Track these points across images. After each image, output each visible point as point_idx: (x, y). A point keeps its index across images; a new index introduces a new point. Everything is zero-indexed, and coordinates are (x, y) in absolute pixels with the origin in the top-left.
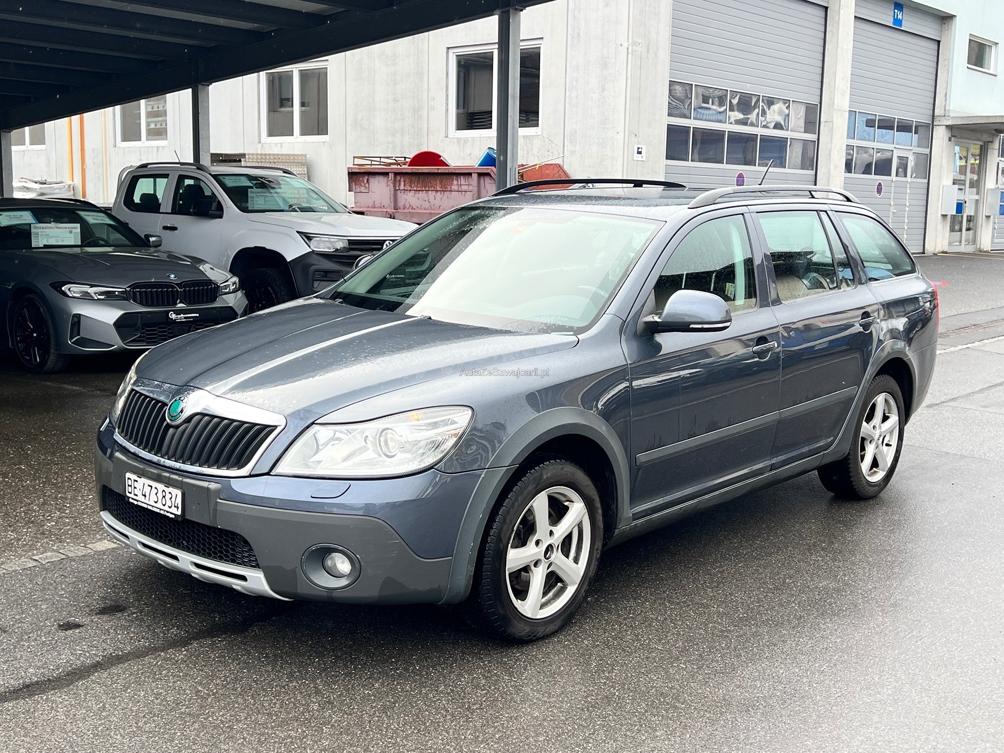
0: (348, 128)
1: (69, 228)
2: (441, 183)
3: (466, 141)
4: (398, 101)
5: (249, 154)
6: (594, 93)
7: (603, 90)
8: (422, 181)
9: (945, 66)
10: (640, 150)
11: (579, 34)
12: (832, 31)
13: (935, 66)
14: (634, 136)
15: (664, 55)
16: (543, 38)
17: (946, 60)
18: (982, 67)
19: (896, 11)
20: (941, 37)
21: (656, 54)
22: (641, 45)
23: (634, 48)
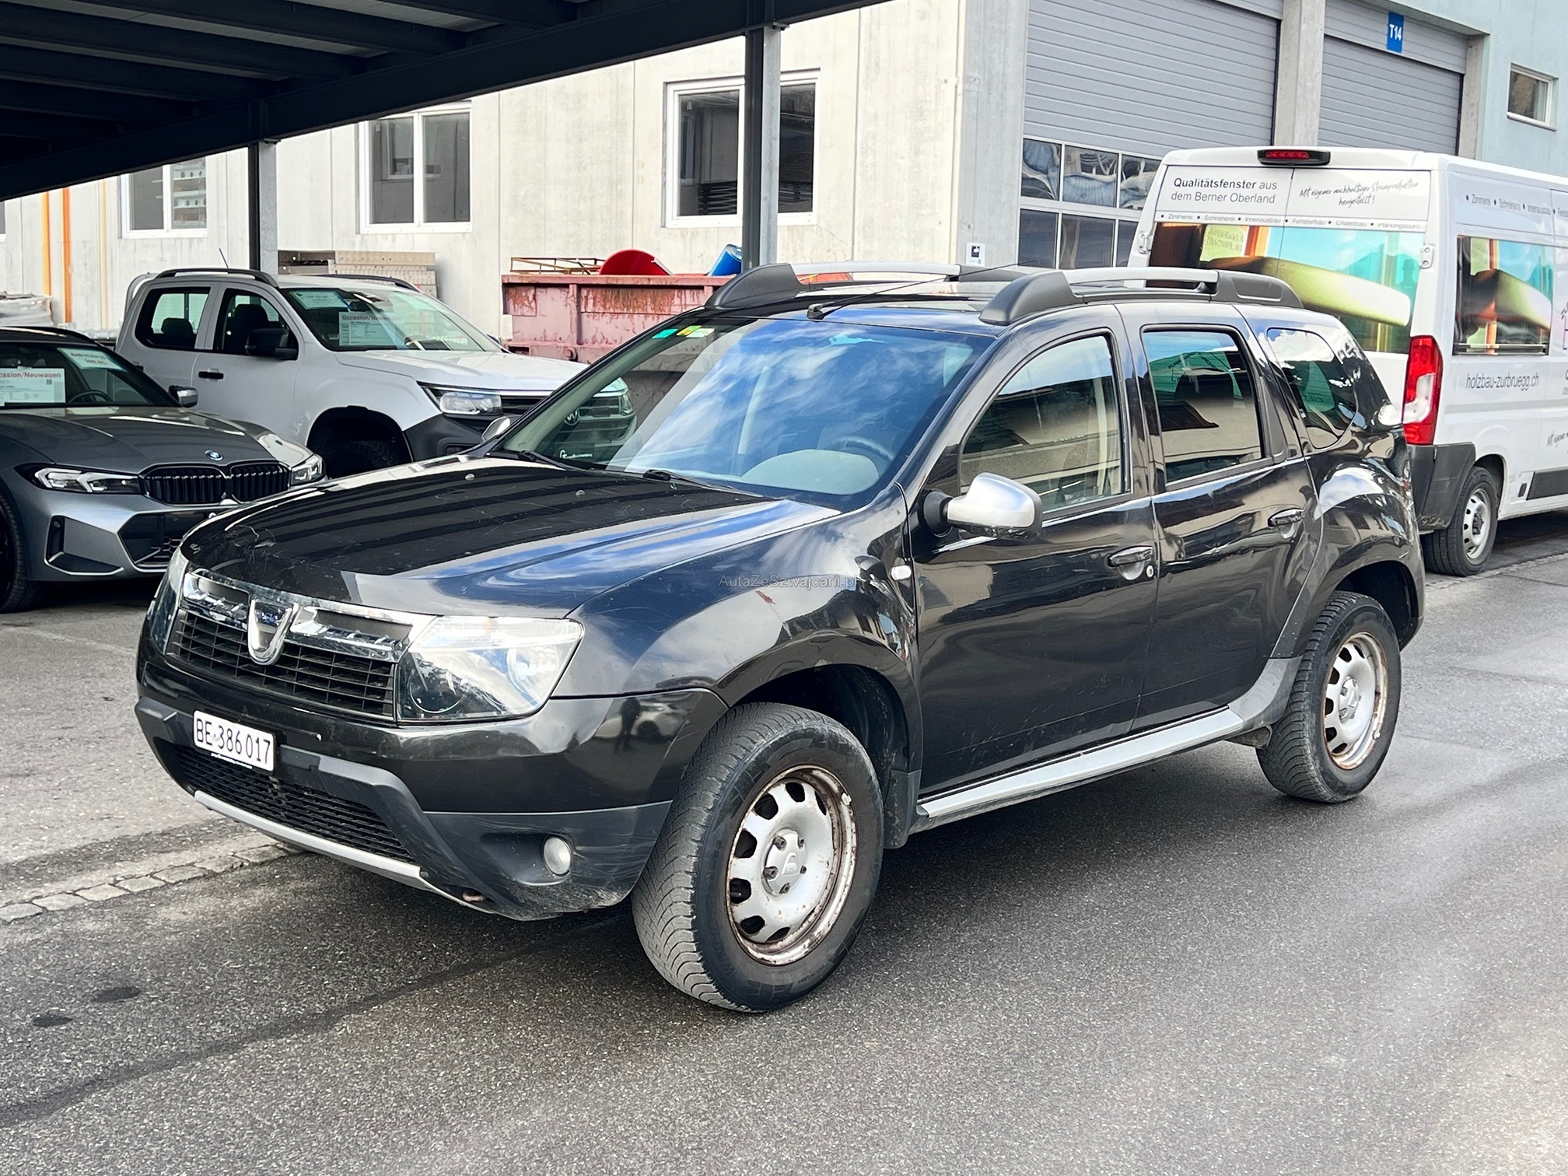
0: (504, 211)
1: (46, 376)
2: (654, 301)
3: (695, 233)
4: (585, 168)
5: (340, 252)
6: (903, 158)
7: (917, 153)
8: (624, 299)
9: (1472, 114)
10: (976, 251)
11: (877, 64)
12: (1287, 59)
13: (1456, 115)
14: (967, 228)
15: (1014, 97)
16: (819, 69)
17: (1473, 105)
18: (1532, 117)
19: (1392, 26)
20: (1465, 68)
21: (1002, 96)
22: (977, 82)
23: (967, 87)
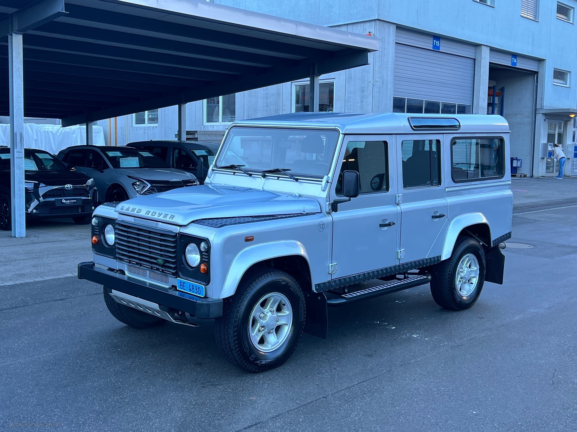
5: (199, 131)
6: (358, 103)
7: (362, 102)
9: (541, 85)
11: (351, 77)
15: (390, 86)
16: (335, 78)
17: (541, 81)
19: (513, 59)
20: (539, 70)
21: (387, 86)
22: (379, 82)
23: (376, 83)
